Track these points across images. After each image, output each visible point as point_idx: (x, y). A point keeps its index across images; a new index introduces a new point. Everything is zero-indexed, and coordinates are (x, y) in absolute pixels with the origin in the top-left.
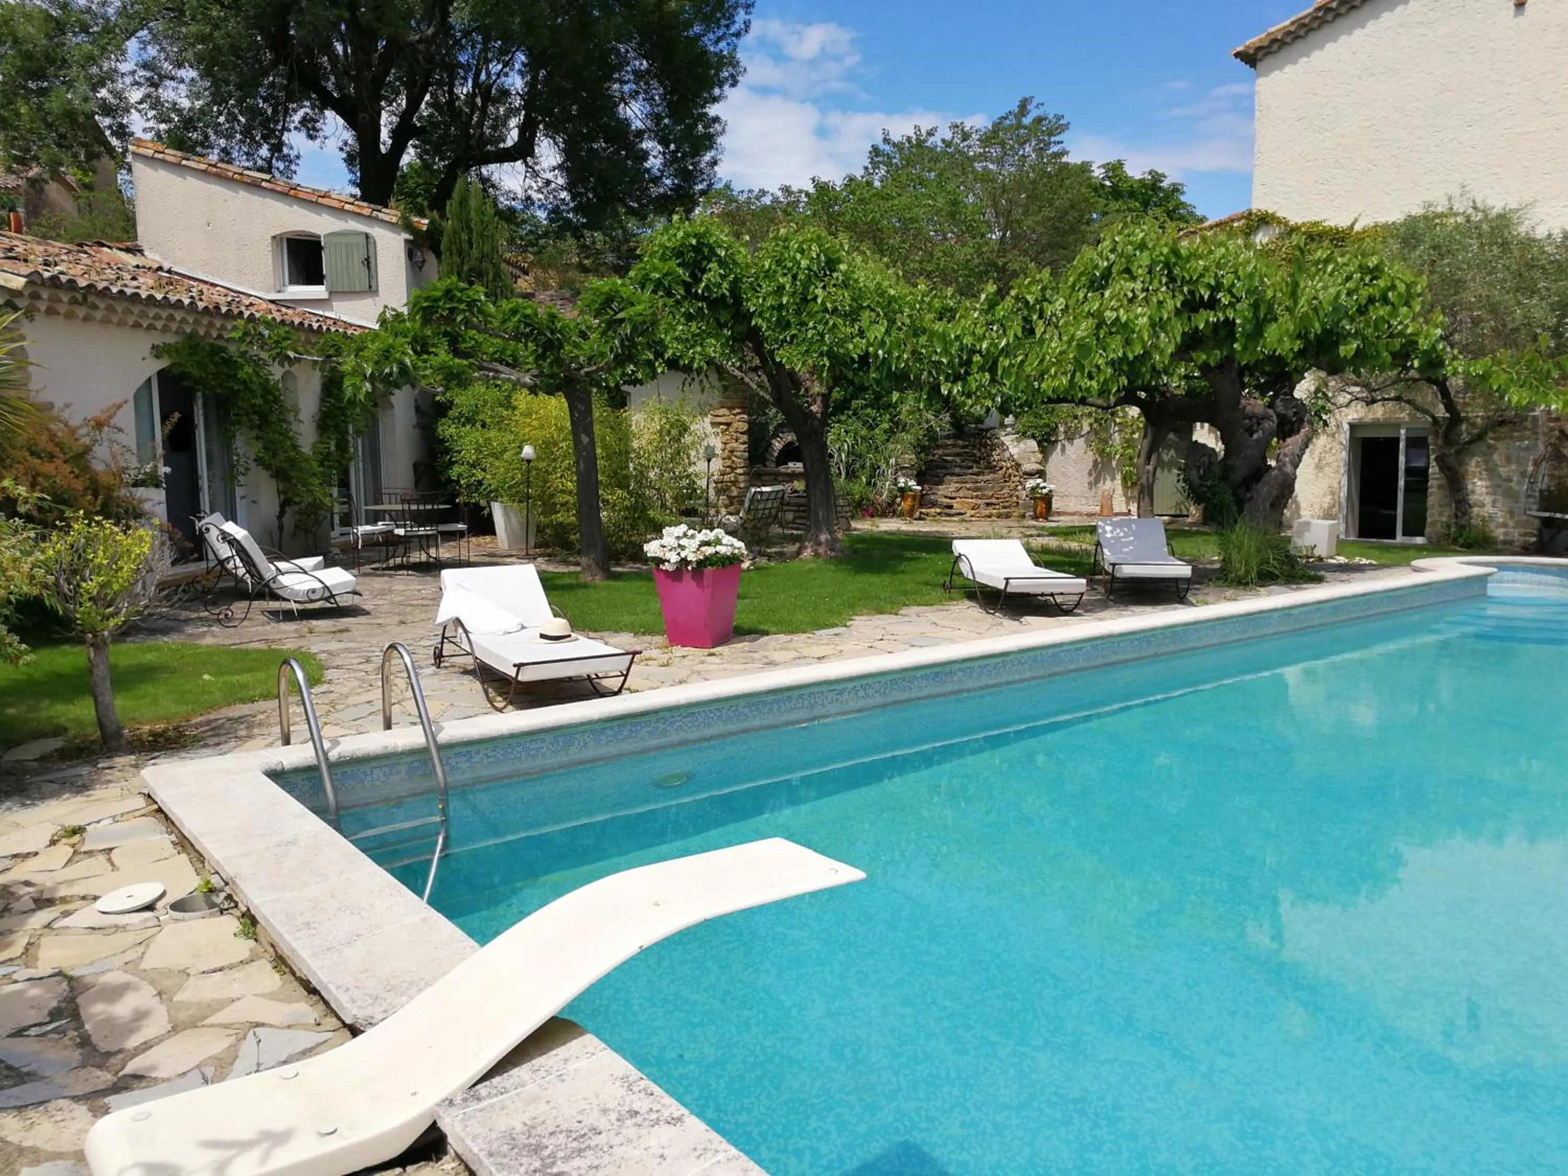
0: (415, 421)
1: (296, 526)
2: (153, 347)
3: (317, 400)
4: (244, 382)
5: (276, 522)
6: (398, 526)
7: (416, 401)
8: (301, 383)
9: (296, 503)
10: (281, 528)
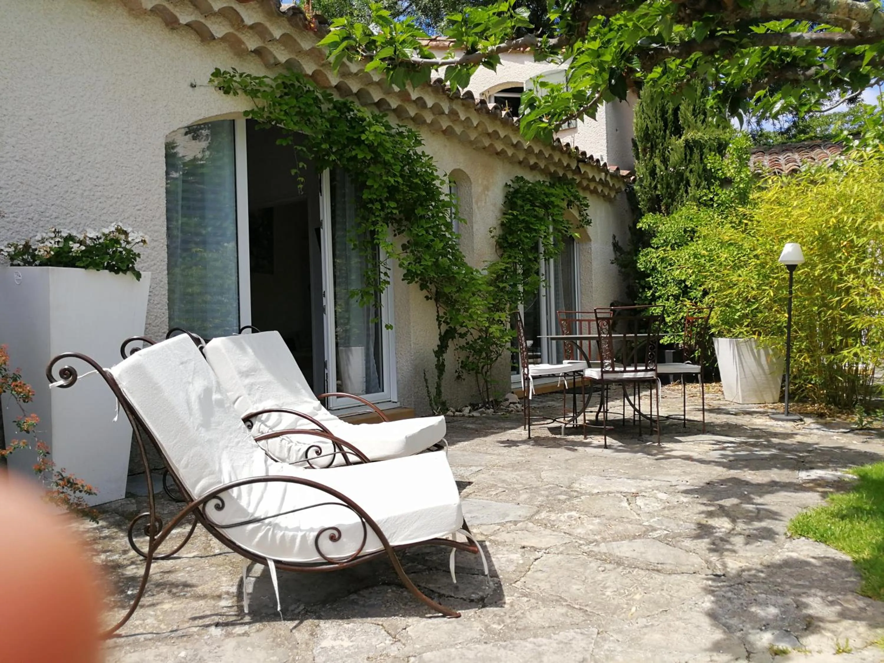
0: (613, 257)
1: (464, 365)
2: (217, 73)
3: (499, 214)
4: (370, 147)
5: (434, 360)
6: (590, 366)
7: (614, 237)
8: (477, 189)
9: (462, 336)
10: (441, 367)
